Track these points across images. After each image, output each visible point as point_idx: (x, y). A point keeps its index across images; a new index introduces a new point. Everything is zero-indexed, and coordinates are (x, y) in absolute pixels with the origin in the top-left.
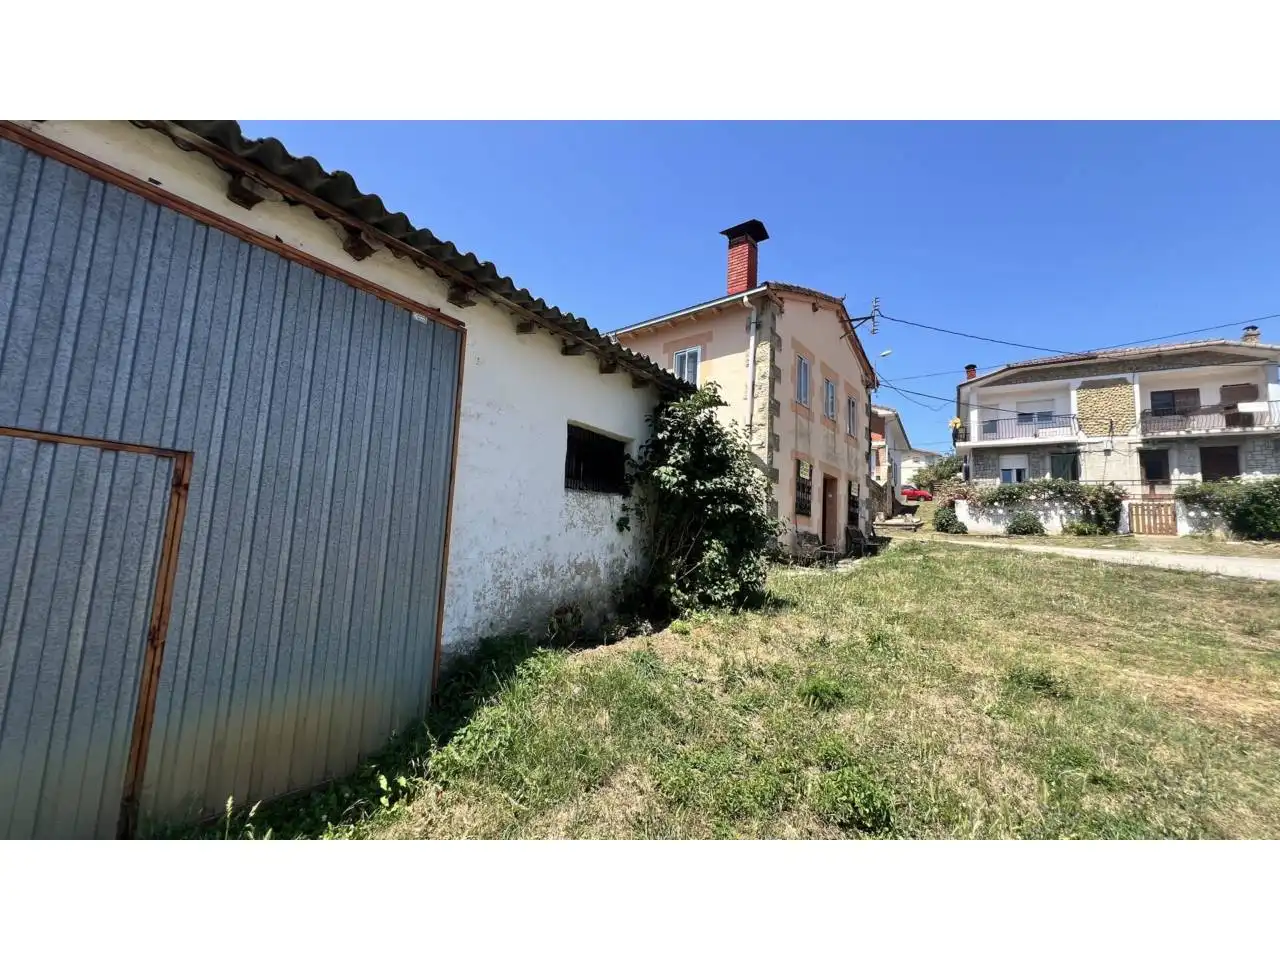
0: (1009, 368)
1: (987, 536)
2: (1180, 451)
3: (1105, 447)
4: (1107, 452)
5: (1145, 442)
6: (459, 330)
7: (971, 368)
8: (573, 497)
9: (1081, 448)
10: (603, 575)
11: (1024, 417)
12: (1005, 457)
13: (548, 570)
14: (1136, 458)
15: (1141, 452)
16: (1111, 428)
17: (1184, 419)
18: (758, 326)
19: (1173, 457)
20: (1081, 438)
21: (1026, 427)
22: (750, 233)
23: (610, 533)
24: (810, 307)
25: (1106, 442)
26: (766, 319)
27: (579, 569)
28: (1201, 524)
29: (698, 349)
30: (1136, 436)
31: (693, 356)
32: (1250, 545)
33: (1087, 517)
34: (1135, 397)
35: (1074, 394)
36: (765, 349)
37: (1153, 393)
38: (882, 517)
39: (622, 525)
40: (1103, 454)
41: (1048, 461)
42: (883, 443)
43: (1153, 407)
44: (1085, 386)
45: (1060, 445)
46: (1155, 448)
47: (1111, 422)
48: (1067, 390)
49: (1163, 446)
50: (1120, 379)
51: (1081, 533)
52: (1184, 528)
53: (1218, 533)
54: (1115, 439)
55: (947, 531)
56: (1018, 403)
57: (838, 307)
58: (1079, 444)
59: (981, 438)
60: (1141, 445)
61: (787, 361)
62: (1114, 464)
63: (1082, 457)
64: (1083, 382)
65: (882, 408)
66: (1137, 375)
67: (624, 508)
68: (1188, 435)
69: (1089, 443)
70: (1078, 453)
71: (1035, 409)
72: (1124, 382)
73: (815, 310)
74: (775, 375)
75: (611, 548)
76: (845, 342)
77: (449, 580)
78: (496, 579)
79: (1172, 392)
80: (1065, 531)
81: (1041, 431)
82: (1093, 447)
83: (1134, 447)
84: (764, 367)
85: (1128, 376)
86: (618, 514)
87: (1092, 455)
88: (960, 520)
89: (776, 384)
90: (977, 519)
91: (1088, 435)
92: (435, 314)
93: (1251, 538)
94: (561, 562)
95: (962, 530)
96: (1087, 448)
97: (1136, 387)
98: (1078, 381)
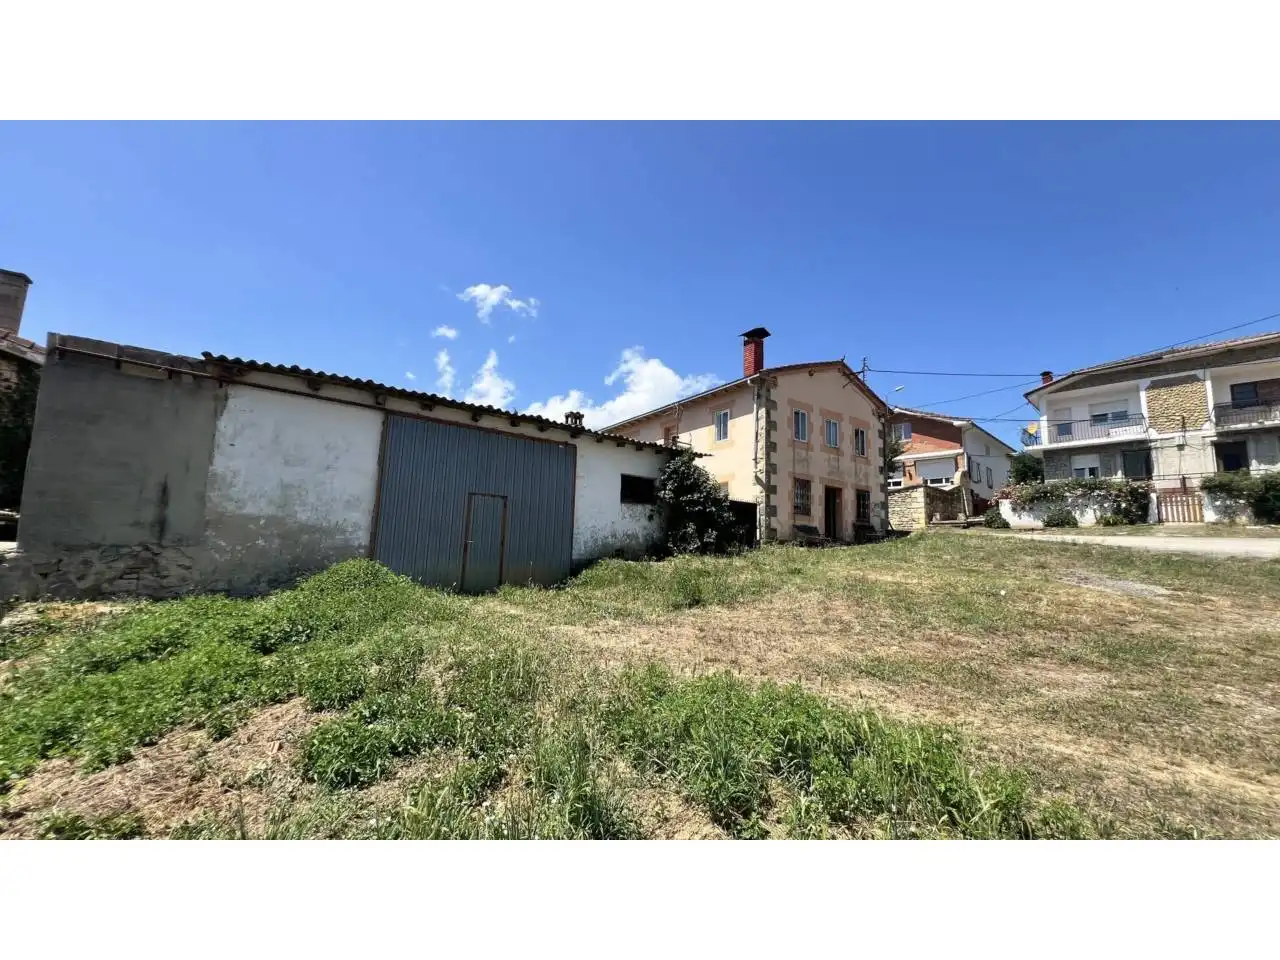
0: (1073, 375)
1: (1025, 530)
2: (1257, 442)
3: (1177, 443)
4: (1181, 447)
5: (1219, 434)
6: (575, 447)
7: (1047, 375)
8: (624, 507)
9: (1153, 444)
10: (641, 540)
11: (1099, 419)
12: (1077, 457)
13: (614, 536)
14: (1210, 452)
15: (1214, 444)
16: (1184, 423)
17: (1267, 409)
18: (759, 396)
19: (1251, 448)
20: (1153, 434)
21: (1099, 428)
22: (756, 337)
23: (645, 522)
24: (807, 374)
25: (1178, 437)
26: (763, 392)
27: (628, 536)
28: (1225, 511)
29: (728, 411)
30: (1210, 430)
31: (726, 415)
32: (1266, 529)
33: (1117, 511)
34: (1207, 392)
35: (1143, 395)
36: (763, 412)
37: (1232, 387)
38: (938, 517)
39: (650, 518)
40: (1176, 448)
41: (1119, 460)
42: (961, 451)
43: (1233, 399)
44: (1154, 386)
45: (1130, 443)
46: (1230, 441)
47: (1183, 418)
48: (1137, 390)
49: (1238, 438)
50: (1189, 376)
51: (1107, 524)
52: (1210, 516)
53: (1242, 519)
54: (1187, 434)
55: (990, 527)
56: (1091, 405)
57: (841, 367)
58: (1151, 441)
59: (1050, 442)
60: (1215, 439)
61: (783, 415)
62: (1188, 458)
63: (1154, 454)
64: (1152, 382)
65: (957, 419)
66: (1208, 372)
67: (652, 510)
68: (1260, 426)
69: (1161, 439)
70: (1150, 449)
71: (1109, 410)
72: (1194, 379)
73: (811, 375)
74: (771, 426)
75: (645, 528)
76: (850, 387)
77: (574, 536)
78: (592, 537)
79: (1255, 384)
80: (1098, 522)
81: (1114, 430)
82: (1167, 443)
83: (1208, 440)
84: (763, 423)
85: (1199, 373)
86: (648, 513)
87: (1165, 452)
88: (1004, 516)
89: (772, 433)
90: (1019, 516)
91: (1160, 431)
92: (566, 444)
93: (1270, 522)
94: (620, 534)
95: (1006, 526)
96: (1158, 444)
97: (1208, 384)
98: (1147, 381)
